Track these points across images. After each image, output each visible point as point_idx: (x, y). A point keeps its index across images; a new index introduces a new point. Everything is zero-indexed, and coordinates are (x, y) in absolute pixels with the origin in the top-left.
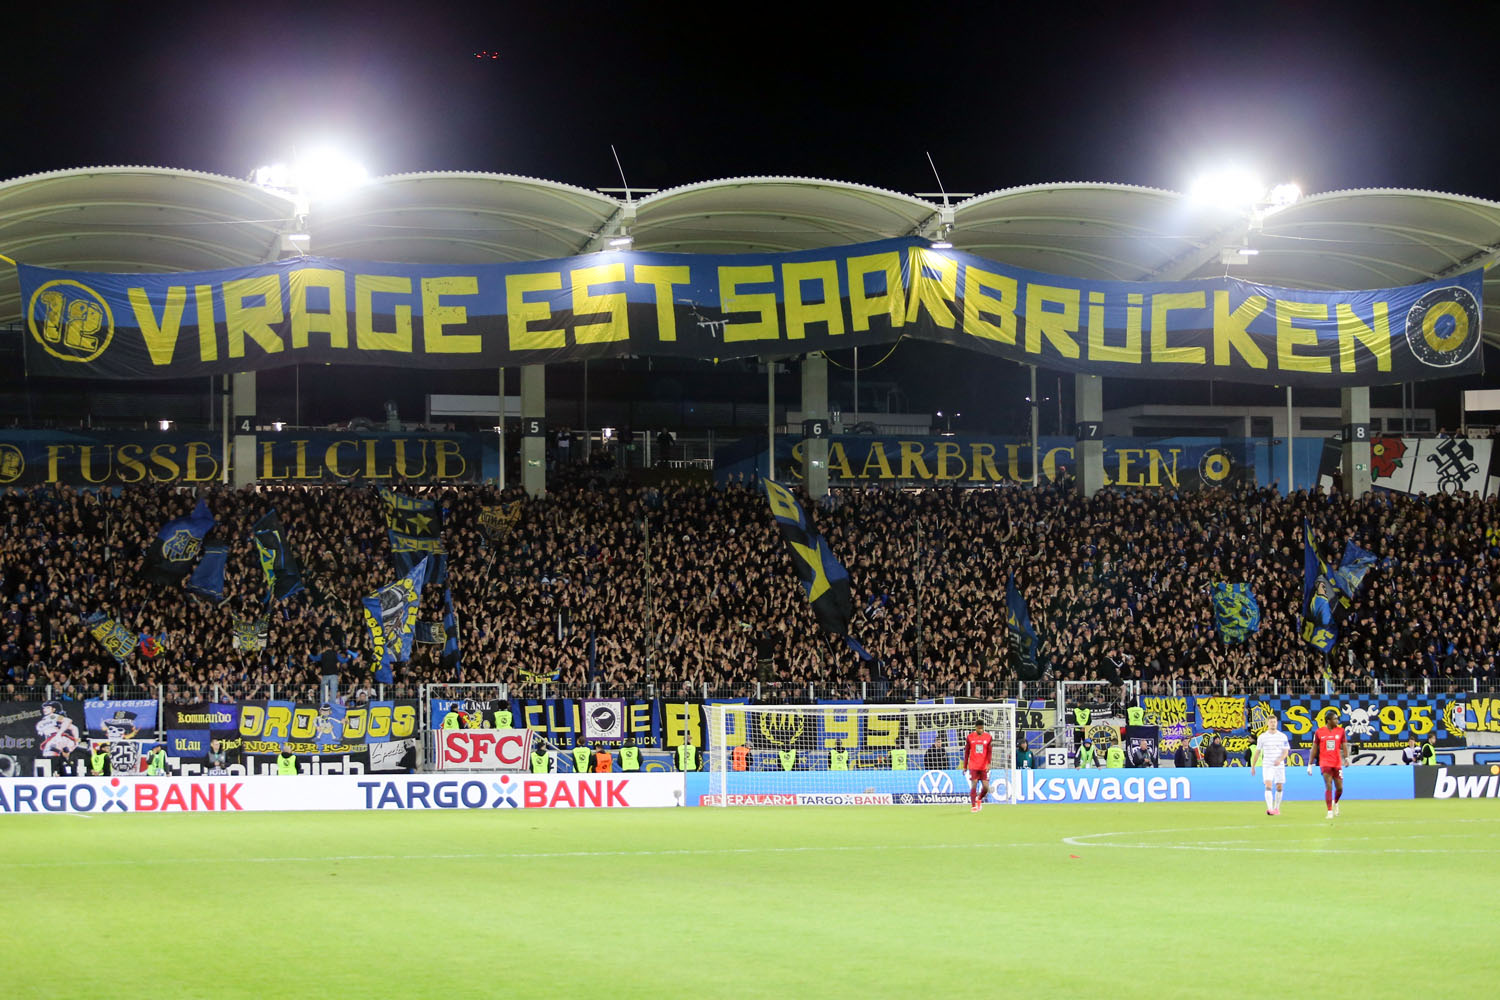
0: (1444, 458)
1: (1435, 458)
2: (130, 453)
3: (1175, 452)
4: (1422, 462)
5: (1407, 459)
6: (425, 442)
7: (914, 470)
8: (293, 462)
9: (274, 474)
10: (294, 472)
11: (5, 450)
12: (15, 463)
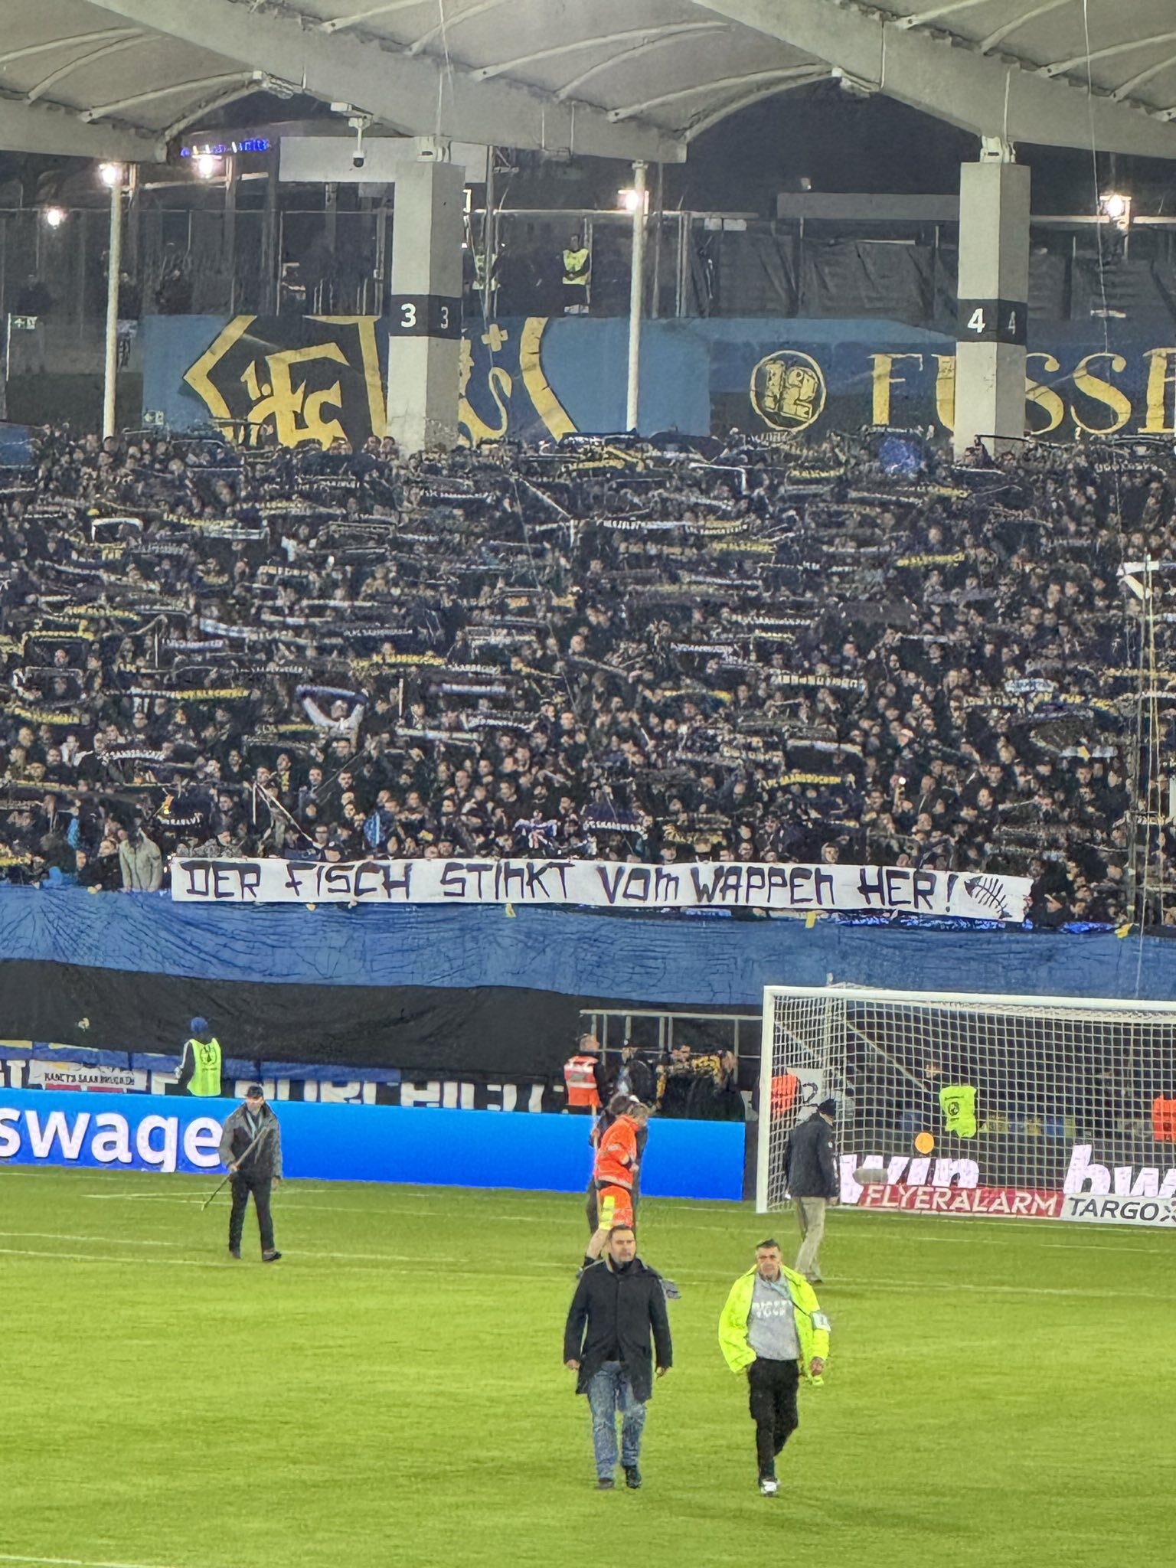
11: (790, 363)
12: (807, 391)
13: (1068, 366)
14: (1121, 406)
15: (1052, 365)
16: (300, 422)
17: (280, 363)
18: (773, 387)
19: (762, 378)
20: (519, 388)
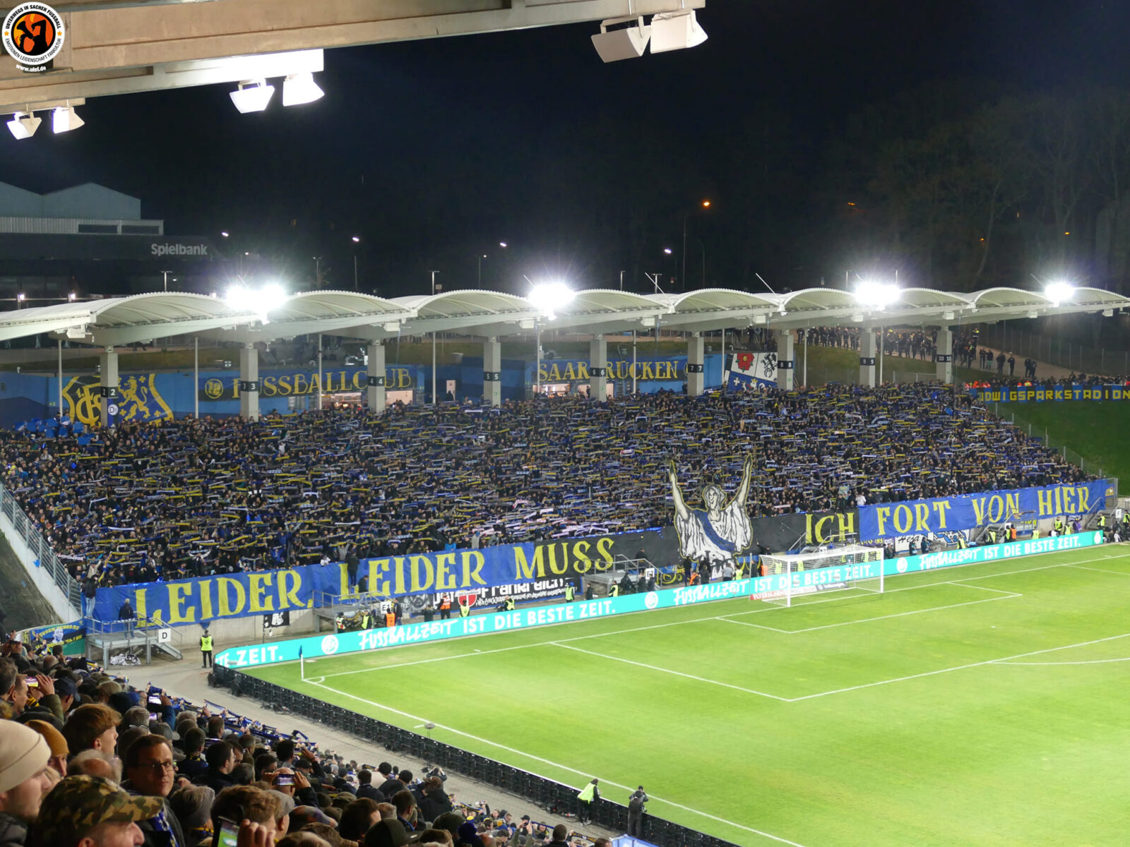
0: (767, 361)
1: (764, 362)
2: (270, 381)
3: (676, 362)
4: (759, 362)
5: (754, 363)
6: (394, 370)
7: (583, 375)
8: (339, 382)
9: (332, 388)
10: (340, 387)
11: (215, 382)
12: (219, 389)
13: (277, 379)
14: (289, 388)
15: (274, 379)
16: (92, 403)
17: (87, 388)
18: (211, 388)
19: (208, 386)
20: (149, 392)
